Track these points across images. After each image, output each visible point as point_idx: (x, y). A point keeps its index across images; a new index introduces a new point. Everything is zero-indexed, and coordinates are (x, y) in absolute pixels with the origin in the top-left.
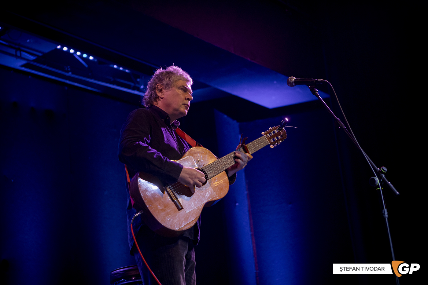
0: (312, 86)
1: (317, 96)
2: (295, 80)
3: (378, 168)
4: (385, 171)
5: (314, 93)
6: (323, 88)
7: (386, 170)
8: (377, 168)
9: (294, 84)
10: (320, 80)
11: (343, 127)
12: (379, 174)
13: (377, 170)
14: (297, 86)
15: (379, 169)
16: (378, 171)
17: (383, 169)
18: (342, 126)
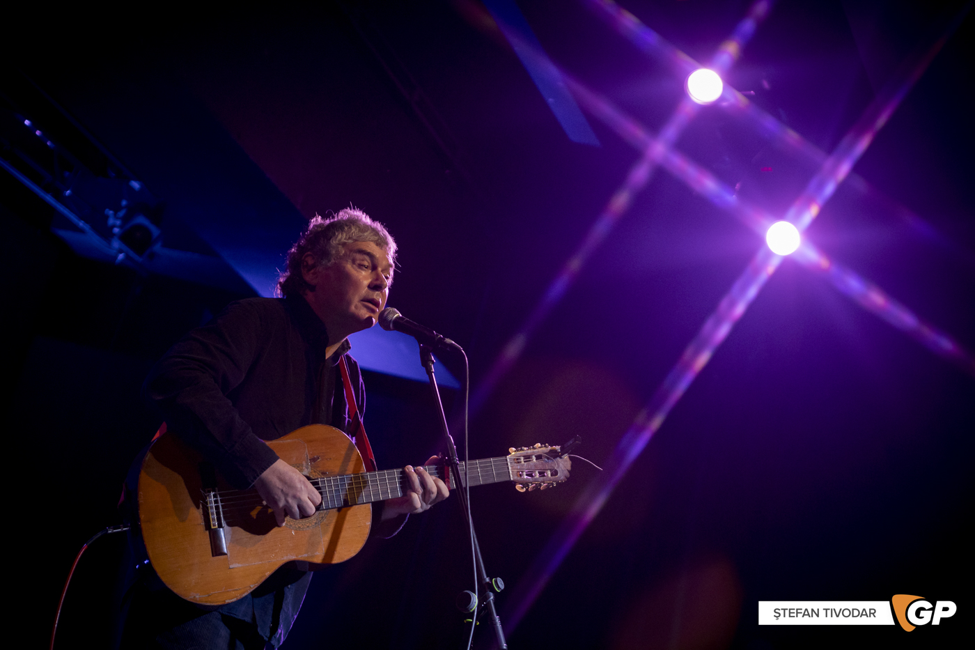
0: (428, 347)
1: (429, 373)
2: (398, 318)
3: (487, 577)
4: (499, 587)
5: (425, 362)
6: (450, 360)
7: (502, 587)
8: (485, 577)
9: (391, 326)
10: (448, 341)
11: (454, 459)
12: (484, 590)
13: (485, 579)
14: (395, 331)
15: (488, 580)
16: (484, 582)
17: (496, 582)
18: (453, 456)
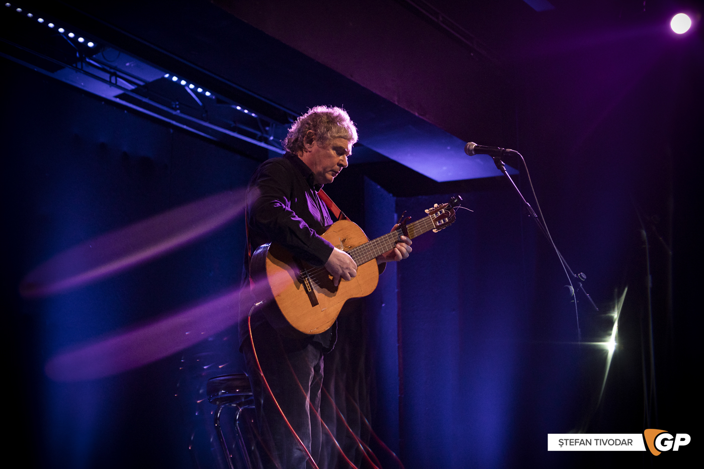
0: (498, 158)
1: (503, 171)
2: (476, 147)
3: (574, 274)
4: (583, 278)
5: (499, 167)
6: (512, 161)
7: (585, 277)
9: (473, 152)
10: (508, 150)
11: (534, 215)
12: (575, 282)
13: (574, 276)
14: (477, 155)
16: (574, 278)
17: (580, 275)
18: (532, 214)
